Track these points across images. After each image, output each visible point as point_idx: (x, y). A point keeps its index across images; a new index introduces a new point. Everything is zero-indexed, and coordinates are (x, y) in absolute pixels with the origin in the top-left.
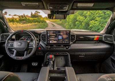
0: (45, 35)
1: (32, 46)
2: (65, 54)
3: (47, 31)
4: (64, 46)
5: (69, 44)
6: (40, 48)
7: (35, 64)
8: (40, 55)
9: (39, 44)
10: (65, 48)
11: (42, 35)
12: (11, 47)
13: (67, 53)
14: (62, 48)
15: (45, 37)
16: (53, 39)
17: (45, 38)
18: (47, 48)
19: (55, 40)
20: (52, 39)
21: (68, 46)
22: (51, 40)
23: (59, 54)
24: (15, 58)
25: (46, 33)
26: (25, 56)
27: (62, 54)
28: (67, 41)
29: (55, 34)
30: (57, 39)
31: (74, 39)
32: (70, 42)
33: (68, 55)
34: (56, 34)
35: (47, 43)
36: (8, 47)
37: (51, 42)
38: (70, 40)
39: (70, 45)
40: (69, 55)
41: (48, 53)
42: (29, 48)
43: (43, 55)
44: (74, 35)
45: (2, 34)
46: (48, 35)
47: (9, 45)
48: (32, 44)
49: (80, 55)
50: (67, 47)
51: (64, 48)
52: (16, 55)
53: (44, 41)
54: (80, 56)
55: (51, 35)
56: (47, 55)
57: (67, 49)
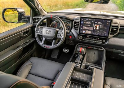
0: (78, 23)
1: (61, 36)
2: (99, 49)
3: (81, 17)
4: (100, 39)
5: (108, 37)
6: (71, 37)
7: (66, 51)
8: (70, 44)
9: (71, 32)
10: (101, 42)
11: (75, 22)
12: (40, 34)
13: (102, 49)
14: (97, 42)
15: (78, 24)
16: (88, 28)
17: (78, 26)
18: (79, 38)
19: (89, 30)
20: (86, 28)
21: (105, 39)
22: (84, 30)
23: (93, 48)
24: (43, 46)
25: (79, 20)
26: (52, 45)
27: (96, 48)
28: (105, 34)
29: (90, 23)
30: (92, 29)
31: (116, 32)
32: (110, 35)
33: (103, 50)
34: (92, 23)
35: (79, 33)
36: (37, 33)
37: (84, 32)
38: (110, 33)
39: (109, 39)
40: (105, 50)
41: (79, 45)
42: (58, 37)
43: (73, 45)
44: (118, 27)
45: (34, 17)
46: (82, 22)
47: (38, 32)
48: (60, 33)
49: (120, 53)
50: (104, 41)
51: (99, 42)
52: (44, 44)
53: (76, 29)
54: (120, 55)
55: (85, 24)
56: (78, 46)
57: (103, 43)
